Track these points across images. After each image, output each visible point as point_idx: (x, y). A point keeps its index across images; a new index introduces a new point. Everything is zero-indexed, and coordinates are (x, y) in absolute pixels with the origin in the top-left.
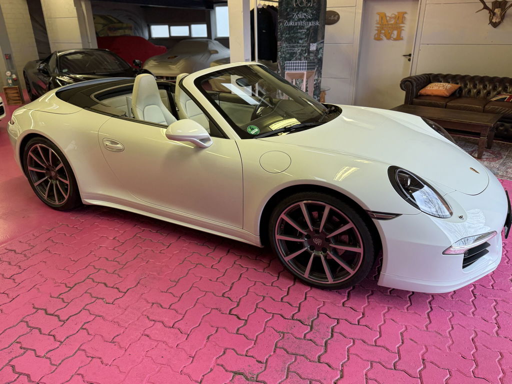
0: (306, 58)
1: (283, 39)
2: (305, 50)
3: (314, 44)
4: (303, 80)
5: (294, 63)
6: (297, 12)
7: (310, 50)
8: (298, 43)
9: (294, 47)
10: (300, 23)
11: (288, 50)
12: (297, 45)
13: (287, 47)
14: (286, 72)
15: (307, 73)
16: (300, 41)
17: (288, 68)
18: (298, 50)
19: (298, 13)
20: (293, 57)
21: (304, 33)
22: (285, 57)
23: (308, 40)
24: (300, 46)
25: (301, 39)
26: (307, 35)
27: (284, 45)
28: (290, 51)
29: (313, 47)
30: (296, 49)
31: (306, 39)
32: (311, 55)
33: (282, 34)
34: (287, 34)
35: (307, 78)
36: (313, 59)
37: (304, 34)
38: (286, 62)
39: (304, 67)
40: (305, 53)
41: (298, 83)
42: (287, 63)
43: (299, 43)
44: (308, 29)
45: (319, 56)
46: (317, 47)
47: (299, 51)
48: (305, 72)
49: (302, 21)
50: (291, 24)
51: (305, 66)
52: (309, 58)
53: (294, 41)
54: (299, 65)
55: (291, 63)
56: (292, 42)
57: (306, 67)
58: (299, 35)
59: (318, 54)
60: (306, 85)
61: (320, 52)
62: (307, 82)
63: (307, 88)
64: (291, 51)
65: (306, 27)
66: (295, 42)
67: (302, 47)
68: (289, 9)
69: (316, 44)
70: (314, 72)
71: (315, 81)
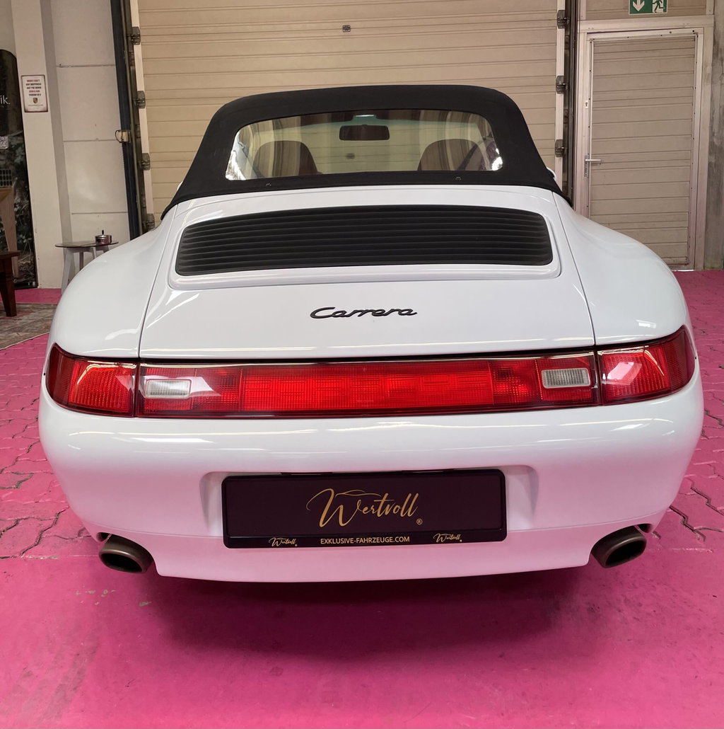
3: (3, 138)
29: (1, 143)
36: (6, 166)
45: (18, 160)
46: (10, 143)
59: (15, 156)
61: (17, 152)
69: (6, 137)
70: (10, 190)
71: (15, 207)
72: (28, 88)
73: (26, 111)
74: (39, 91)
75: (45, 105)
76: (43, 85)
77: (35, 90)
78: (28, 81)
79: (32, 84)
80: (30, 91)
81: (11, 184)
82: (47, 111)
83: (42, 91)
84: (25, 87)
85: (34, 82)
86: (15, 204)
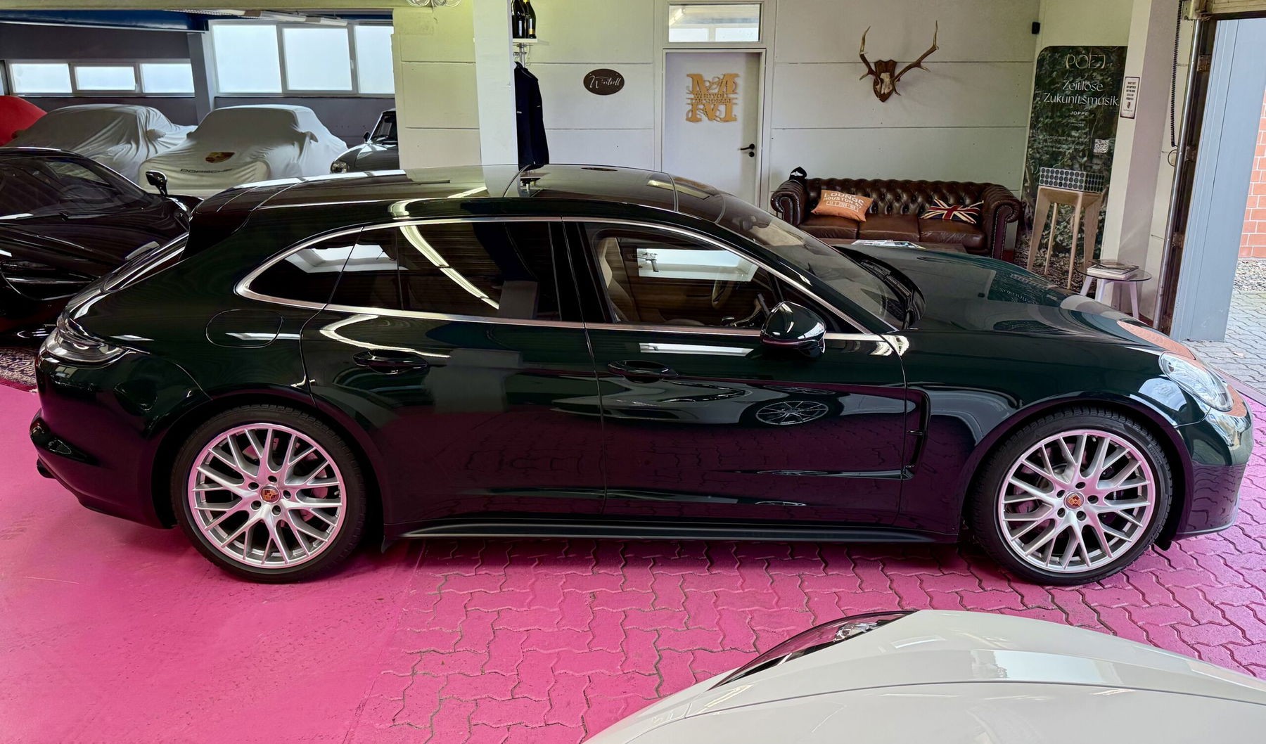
0: (1084, 167)
1: (1040, 125)
2: (1083, 150)
3: (1103, 141)
4: (1073, 209)
5: (1057, 172)
6: (1071, 79)
7: (1095, 151)
8: (1069, 135)
9: (1059, 142)
10: (1077, 100)
11: (1046, 146)
12: (1066, 140)
13: (1045, 141)
14: (1040, 187)
15: (1083, 195)
16: (1073, 133)
17: (1045, 179)
18: (1067, 149)
19: (1073, 81)
20: (1056, 161)
21: (1083, 117)
22: (1040, 159)
23: (1090, 131)
24: (1073, 142)
25: (1077, 129)
26: (1090, 122)
27: (1041, 137)
28: (1050, 149)
29: (1101, 147)
30: (1064, 146)
31: (1088, 129)
32: (1095, 161)
33: (1039, 118)
34: (1047, 117)
35: (1084, 207)
36: (1100, 171)
37: (1082, 120)
38: (1041, 168)
39: (1078, 184)
40: (1084, 156)
41: (1063, 211)
42: (1043, 171)
43: (1071, 136)
44: (1091, 112)
46: (1110, 147)
47: (1071, 151)
48: (1080, 194)
49: (1082, 95)
50: (1057, 99)
51: (1081, 181)
52: (1091, 167)
53: (1060, 131)
54: (1069, 177)
55: (1052, 172)
56: (1057, 132)
57: (1083, 185)
58: (1073, 120)
60: (1081, 218)
62: (1083, 212)
63: (1081, 225)
64: (1054, 149)
65: (1089, 107)
66: (1064, 132)
67: (1078, 144)
68: (1055, 73)
69: (1107, 141)
70: (1099, 197)
71: (1101, 215)
72: (1127, 91)
73: (1121, 116)
74: (1133, 95)
75: (1133, 112)
76: (1136, 90)
77: (1131, 93)
78: (1129, 83)
79: (1131, 87)
80: (1128, 95)
81: (1101, 190)
82: (1133, 118)
83: (1135, 94)
84: (1126, 89)
85: (1131, 85)
86: (1101, 212)
